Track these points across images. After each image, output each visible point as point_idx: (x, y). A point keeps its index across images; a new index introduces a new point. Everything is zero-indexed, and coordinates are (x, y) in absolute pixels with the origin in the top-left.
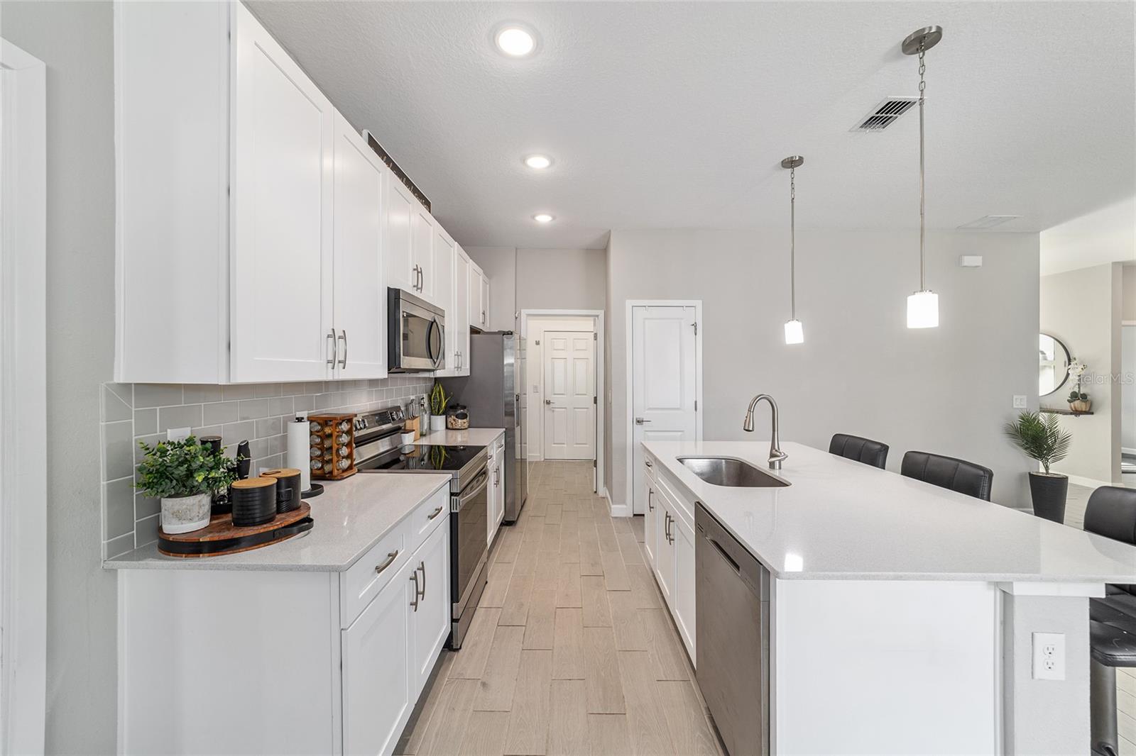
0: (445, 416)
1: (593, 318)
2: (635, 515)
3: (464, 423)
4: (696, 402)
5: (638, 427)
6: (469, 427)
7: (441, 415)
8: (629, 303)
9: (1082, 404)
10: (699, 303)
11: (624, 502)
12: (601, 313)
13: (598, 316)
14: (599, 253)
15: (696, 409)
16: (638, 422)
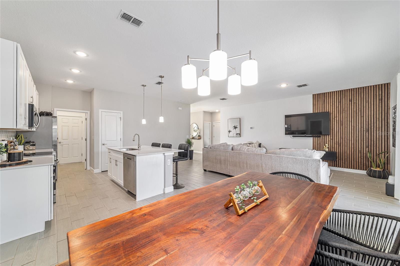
0: (23, 146)
1: (85, 113)
2: (102, 172)
3: (34, 147)
4: (121, 139)
5: (103, 146)
6: (36, 149)
7: (21, 145)
8: (100, 110)
9: (199, 138)
10: (122, 112)
11: (98, 168)
12: (89, 112)
13: (87, 113)
14: (89, 93)
15: (121, 140)
16: (103, 145)
